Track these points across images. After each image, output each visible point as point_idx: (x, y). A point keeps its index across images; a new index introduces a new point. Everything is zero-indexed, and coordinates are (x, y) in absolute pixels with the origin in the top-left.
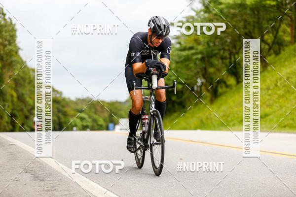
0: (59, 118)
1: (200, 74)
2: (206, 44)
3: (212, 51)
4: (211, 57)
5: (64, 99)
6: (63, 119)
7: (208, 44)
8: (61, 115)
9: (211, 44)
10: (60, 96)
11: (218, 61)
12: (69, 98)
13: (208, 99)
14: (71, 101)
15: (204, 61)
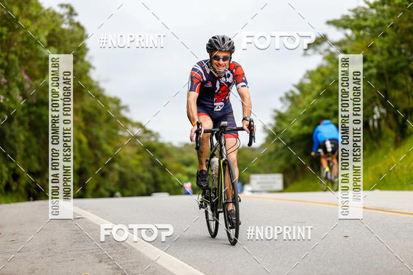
0: (155, 176)
1: (378, 101)
2: (386, 53)
3: (397, 64)
4: (396, 73)
5: (162, 145)
6: (161, 177)
7: (390, 53)
8: (157, 170)
9: (395, 53)
10: (156, 141)
11: (406, 79)
12: (170, 144)
13: (391, 140)
14: (173, 148)
15: (385, 80)
